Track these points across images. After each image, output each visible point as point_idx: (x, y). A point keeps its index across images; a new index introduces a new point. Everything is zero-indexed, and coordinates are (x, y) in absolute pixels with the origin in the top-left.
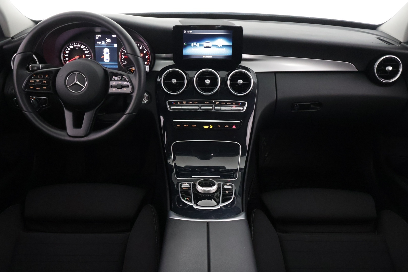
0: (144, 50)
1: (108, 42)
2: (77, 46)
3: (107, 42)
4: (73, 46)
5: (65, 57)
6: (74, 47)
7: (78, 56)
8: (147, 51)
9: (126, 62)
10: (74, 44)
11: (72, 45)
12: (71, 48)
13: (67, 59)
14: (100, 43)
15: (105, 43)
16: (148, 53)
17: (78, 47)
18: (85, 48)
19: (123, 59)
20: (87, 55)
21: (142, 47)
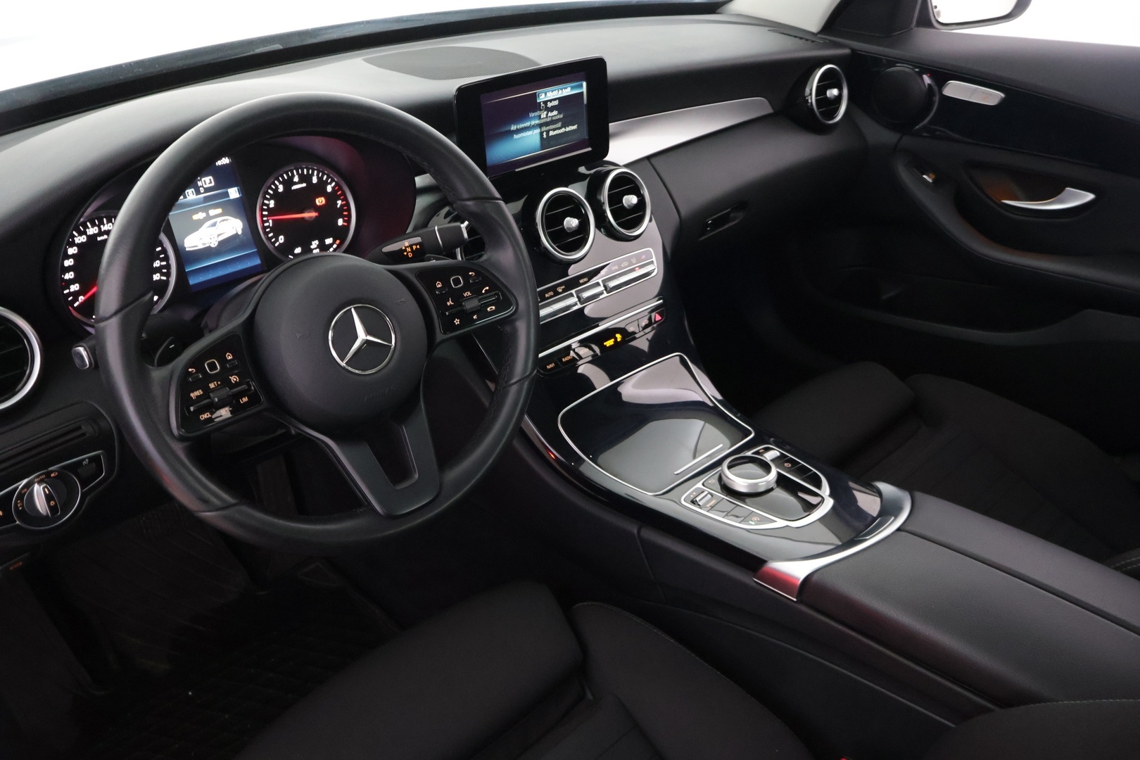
0: (326, 183)
1: (205, 186)
2: (100, 229)
3: (202, 190)
4: (84, 236)
6: (92, 238)
8: (334, 184)
9: (281, 239)
10: (86, 227)
11: (81, 234)
12: (78, 245)
13: (75, 288)
15: (198, 192)
16: (338, 190)
17: (106, 232)
19: (269, 232)
21: (318, 175)
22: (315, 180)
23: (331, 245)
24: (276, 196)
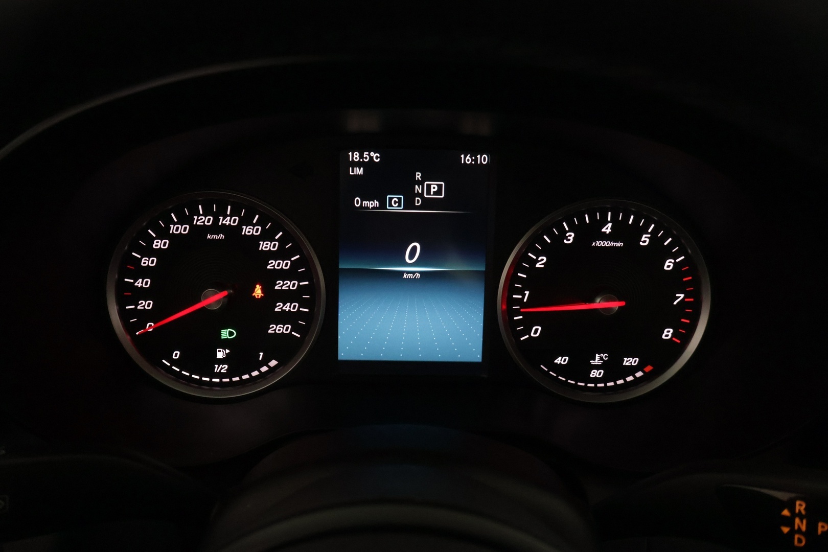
0: (667, 253)
1: (426, 196)
2: (216, 220)
3: (418, 201)
4: (187, 226)
5: (131, 295)
6: (198, 232)
7: (221, 288)
8: (682, 258)
9: (536, 331)
10: (194, 211)
11: (183, 219)
12: (173, 238)
13: (145, 305)
14: (373, 204)
15: (409, 204)
16: (687, 273)
17: (225, 229)
18: (267, 236)
20: (280, 285)
21: (655, 233)
22: (645, 240)
23: (632, 370)
24: (555, 250)
